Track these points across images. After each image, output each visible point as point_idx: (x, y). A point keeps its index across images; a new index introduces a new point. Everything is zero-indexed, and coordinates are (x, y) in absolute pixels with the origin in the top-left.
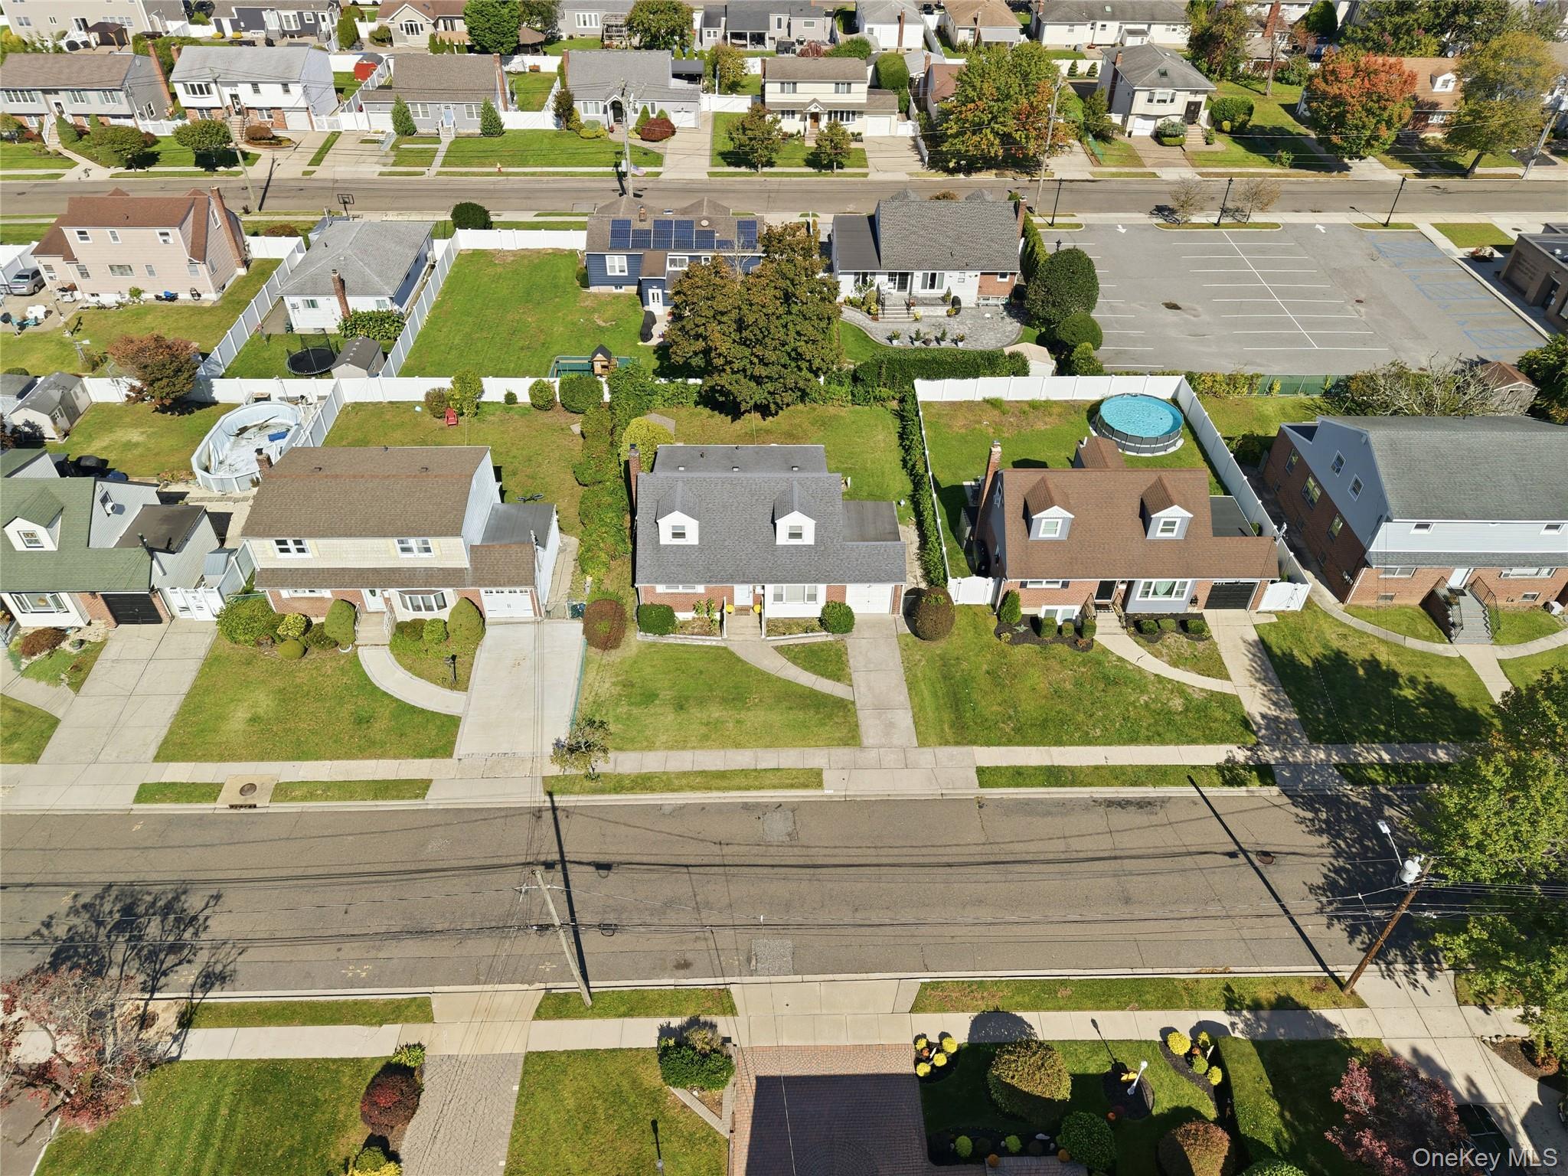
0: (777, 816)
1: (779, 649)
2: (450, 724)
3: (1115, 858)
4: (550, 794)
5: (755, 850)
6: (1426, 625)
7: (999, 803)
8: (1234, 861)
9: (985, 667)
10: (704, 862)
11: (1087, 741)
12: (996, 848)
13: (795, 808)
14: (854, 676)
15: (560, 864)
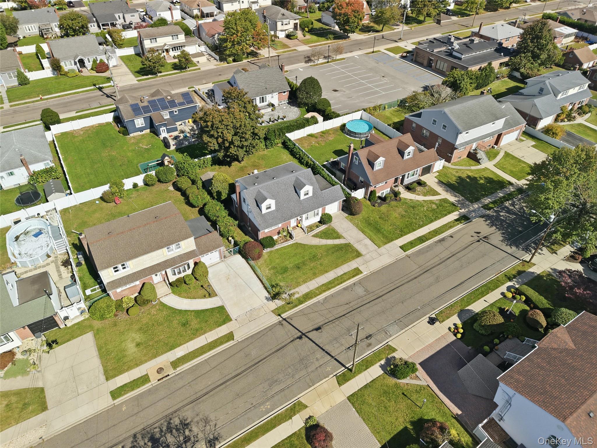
0: (356, 287)
1: (314, 236)
2: (221, 309)
3: (454, 255)
4: (279, 315)
5: (359, 301)
6: (472, 162)
7: (413, 254)
8: (480, 243)
9: (377, 217)
10: (348, 312)
11: (421, 226)
12: (423, 267)
13: (360, 282)
14: (343, 235)
15: (302, 335)
